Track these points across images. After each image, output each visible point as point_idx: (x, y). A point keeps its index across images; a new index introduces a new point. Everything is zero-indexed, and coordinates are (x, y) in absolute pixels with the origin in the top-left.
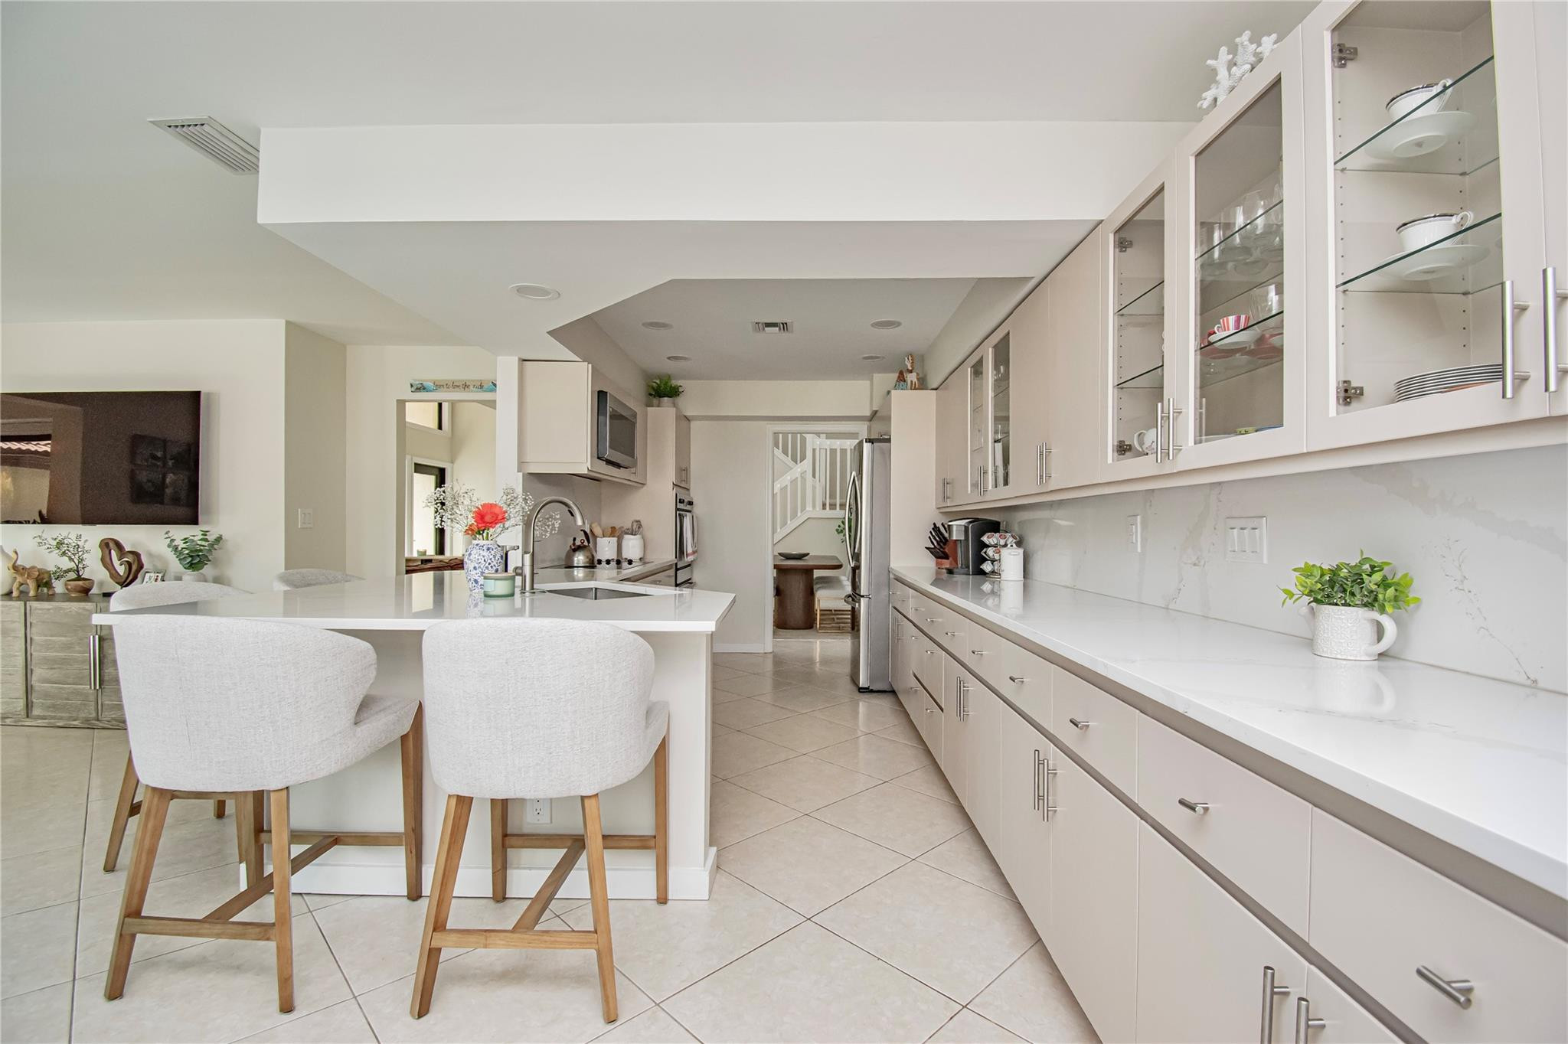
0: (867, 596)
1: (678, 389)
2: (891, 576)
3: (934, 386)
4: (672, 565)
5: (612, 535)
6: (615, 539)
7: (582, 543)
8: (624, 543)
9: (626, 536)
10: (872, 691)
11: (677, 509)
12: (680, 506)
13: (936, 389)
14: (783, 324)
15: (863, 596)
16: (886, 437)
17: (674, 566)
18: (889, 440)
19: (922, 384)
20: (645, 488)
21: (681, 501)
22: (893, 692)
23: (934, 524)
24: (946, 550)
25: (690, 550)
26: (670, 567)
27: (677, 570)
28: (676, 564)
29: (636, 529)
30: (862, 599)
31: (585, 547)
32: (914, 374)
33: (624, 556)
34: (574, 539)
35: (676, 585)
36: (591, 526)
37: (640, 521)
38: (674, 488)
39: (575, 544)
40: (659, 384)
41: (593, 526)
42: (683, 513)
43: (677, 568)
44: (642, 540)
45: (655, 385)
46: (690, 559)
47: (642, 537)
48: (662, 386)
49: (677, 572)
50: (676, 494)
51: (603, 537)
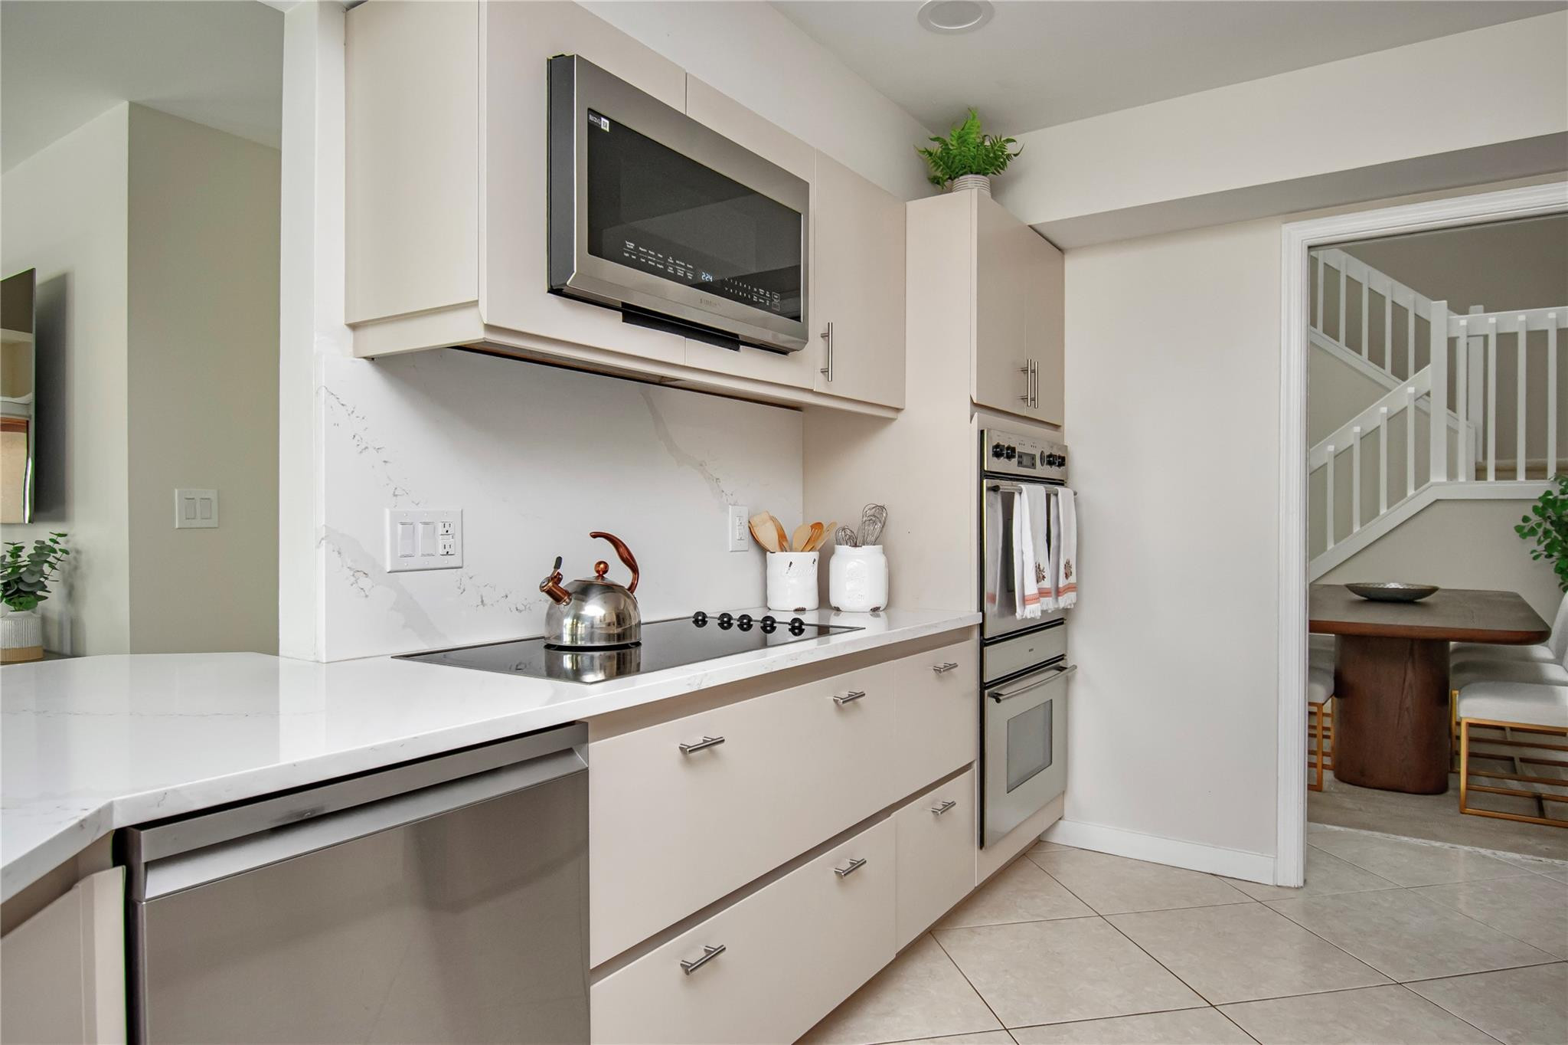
1: (1002, 148)
4: (969, 629)
5: (809, 545)
7: (601, 574)
8: (835, 564)
9: (843, 551)
11: (984, 474)
12: (991, 463)
17: (976, 634)
20: (901, 420)
21: (999, 452)
25: (1031, 588)
26: (958, 635)
27: (984, 643)
28: (982, 626)
29: (870, 528)
31: (610, 588)
33: (835, 600)
34: (559, 561)
35: (983, 686)
36: (749, 522)
37: (882, 508)
38: (976, 415)
39: (556, 579)
40: (948, 140)
41: (755, 521)
42: (1005, 485)
43: (986, 637)
44: (882, 559)
45: (936, 147)
46: (1030, 612)
47: (885, 552)
48: (953, 143)
49: (985, 648)
50: (982, 432)
51: (782, 551)
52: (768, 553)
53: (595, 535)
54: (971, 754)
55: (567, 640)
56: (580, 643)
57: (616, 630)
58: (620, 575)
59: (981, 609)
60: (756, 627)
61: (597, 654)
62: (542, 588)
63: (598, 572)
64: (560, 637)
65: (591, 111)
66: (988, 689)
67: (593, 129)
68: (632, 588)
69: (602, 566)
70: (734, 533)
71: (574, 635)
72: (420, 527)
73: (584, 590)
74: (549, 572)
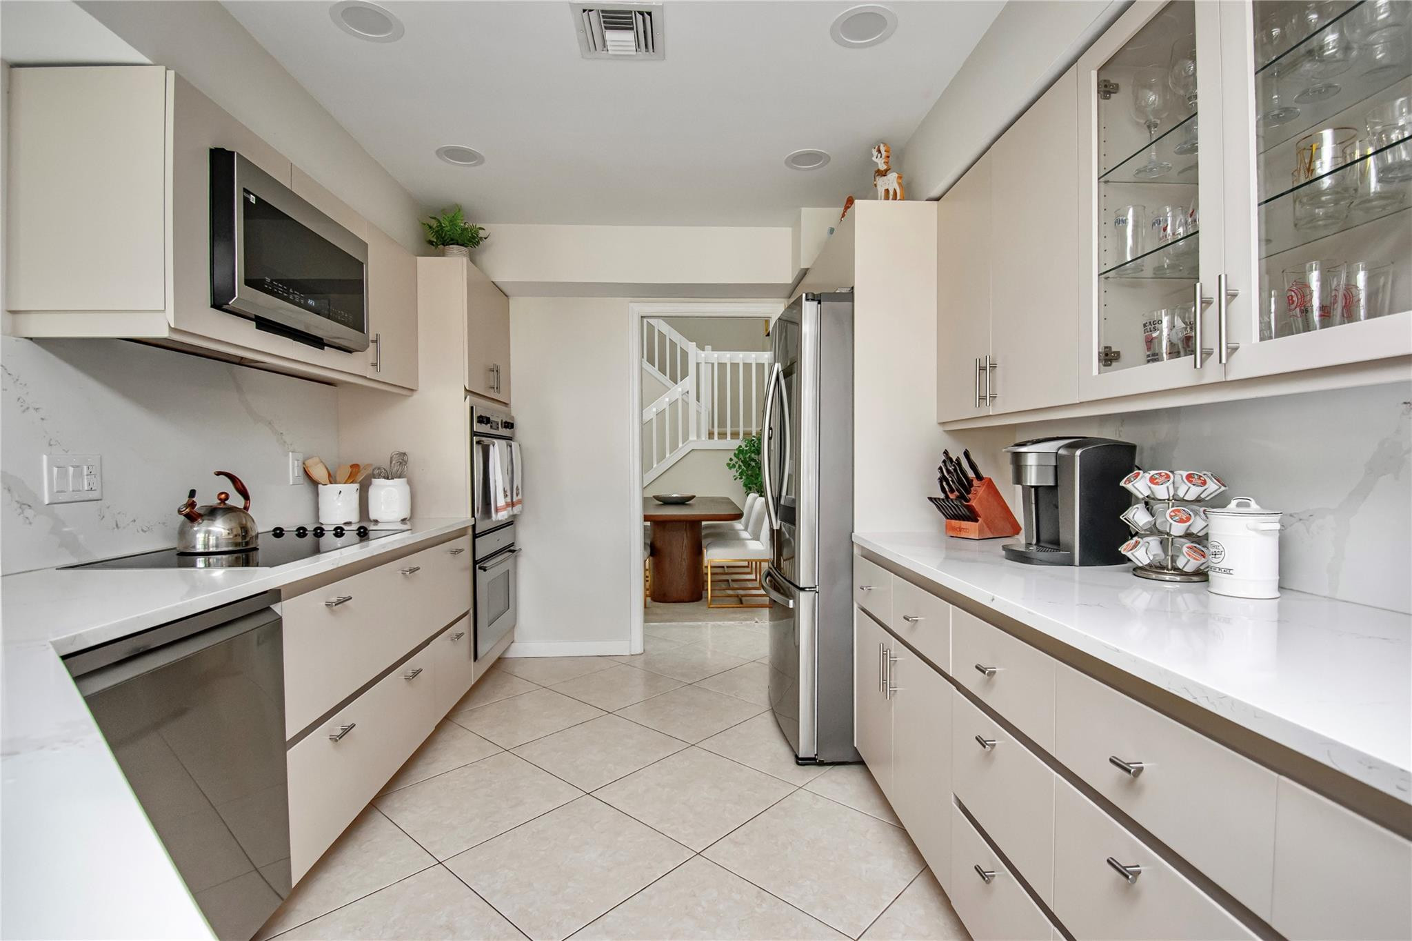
0: (811, 589)
1: (477, 233)
2: (856, 551)
3: (936, 192)
4: (466, 528)
5: (351, 479)
6: (356, 486)
7: (223, 501)
8: (373, 493)
9: (378, 482)
10: (822, 764)
11: (473, 433)
12: (478, 427)
13: (938, 199)
14: (642, 13)
15: (803, 589)
16: (844, 291)
17: (470, 531)
18: (849, 296)
19: (908, 192)
20: (416, 396)
21: (483, 420)
22: (861, 762)
23: (946, 453)
24: (973, 503)
25: (501, 502)
26: (460, 533)
27: (475, 536)
28: (474, 527)
29: (397, 468)
30: (802, 594)
31: (232, 510)
32: (893, 176)
33: (373, 516)
34: (192, 493)
35: (475, 562)
36: (304, 464)
37: (405, 454)
38: (468, 397)
39: (192, 505)
40: (441, 221)
41: (309, 463)
42: (486, 440)
43: (477, 532)
44: (407, 488)
45: (434, 224)
46: (502, 516)
47: (409, 483)
48: (445, 223)
49: (476, 540)
50: (472, 408)
51: (331, 483)
52: (320, 486)
53: (219, 474)
54: (467, 605)
55: (200, 548)
56: (211, 550)
57: (239, 540)
58: (236, 500)
59: (473, 516)
60: (310, 536)
61: (224, 556)
62: (180, 512)
63: (220, 499)
64: (194, 547)
65: (245, 190)
66: (478, 564)
67: (246, 201)
68: (246, 508)
69: (223, 496)
70: (293, 471)
71: (206, 544)
72: (71, 469)
73: (212, 513)
74: (185, 500)
